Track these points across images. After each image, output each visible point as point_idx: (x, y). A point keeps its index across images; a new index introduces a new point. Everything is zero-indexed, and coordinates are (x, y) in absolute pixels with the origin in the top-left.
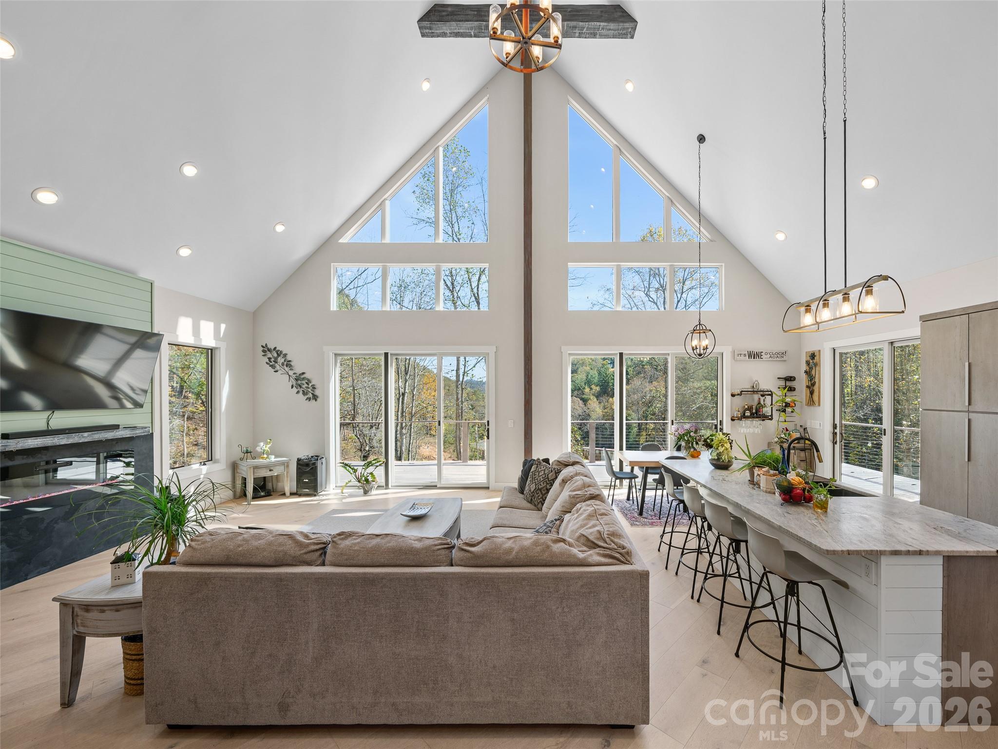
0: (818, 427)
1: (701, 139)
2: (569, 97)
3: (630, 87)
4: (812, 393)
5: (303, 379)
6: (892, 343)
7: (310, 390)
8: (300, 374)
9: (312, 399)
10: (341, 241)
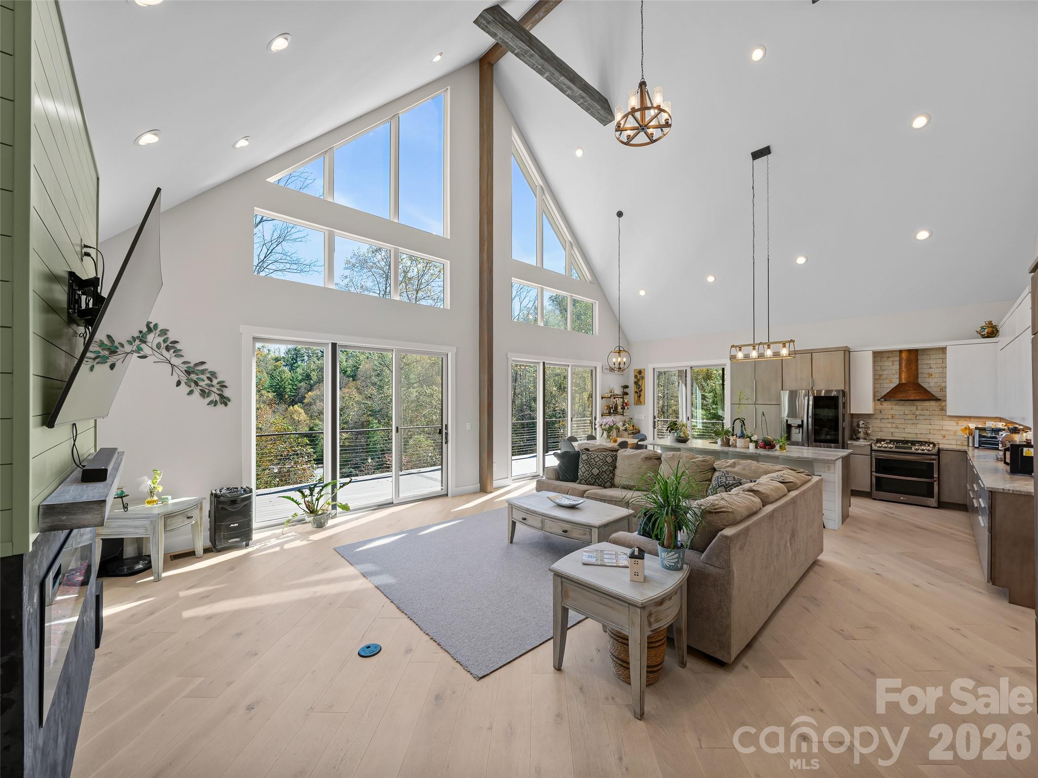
0: (643, 418)
1: (620, 214)
2: (512, 128)
3: (579, 153)
4: (639, 397)
5: (203, 372)
6: (691, 367)
7: (214, 389)
8: (196, 365)
9: (219, 403)
10: (267, 180)
